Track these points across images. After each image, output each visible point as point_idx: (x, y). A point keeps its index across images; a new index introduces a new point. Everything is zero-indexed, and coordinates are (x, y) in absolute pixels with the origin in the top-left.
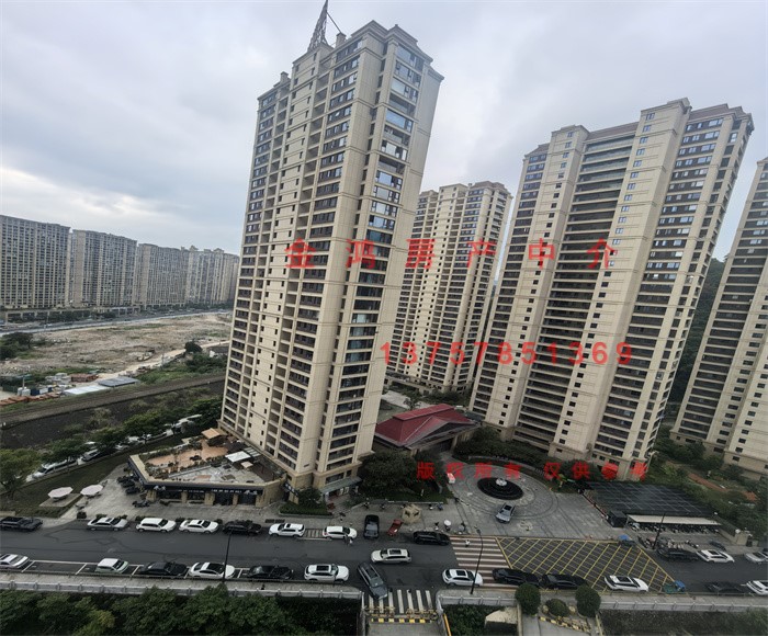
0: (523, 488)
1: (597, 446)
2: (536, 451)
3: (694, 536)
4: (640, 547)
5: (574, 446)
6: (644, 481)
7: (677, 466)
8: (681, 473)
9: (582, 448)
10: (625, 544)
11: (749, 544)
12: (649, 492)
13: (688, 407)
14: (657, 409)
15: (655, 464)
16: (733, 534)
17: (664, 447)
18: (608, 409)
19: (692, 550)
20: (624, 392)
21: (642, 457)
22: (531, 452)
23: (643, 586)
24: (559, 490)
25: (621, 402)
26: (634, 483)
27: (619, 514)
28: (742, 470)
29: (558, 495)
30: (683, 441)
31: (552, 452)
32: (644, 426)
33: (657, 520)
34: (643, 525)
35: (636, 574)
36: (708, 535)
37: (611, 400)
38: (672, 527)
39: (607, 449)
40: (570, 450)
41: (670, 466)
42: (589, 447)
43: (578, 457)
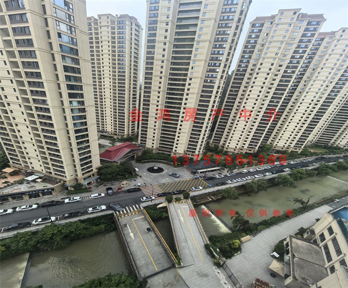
0: (163, 168)
1: (187, 151)
2: (167, 155)
3: (214, 173)
4: (200, 179)
5: (180, 152)
6: (202, 159)
7: (211, 154)
8: (212, 155)
9: (182, 152)
10: (196, 178)
11: (228, 172)
12: (203, 162)
13: (216, 134)
14: (206, 135)
15: (205, 154)
16: (224, 170)
17: (208, 148)
18: (191, 137)
19: (214, 176)
20: (196, 130)
21: (201, 152)
22: (165, 156)
23: (201, 188)
24: (176, 167)
25: (195, 134)
26: (199, 161)
27: (194, 171)
28: (228, 152)
29: (176, 168)
30: (213, 146)
31: (172, 155)
32: (202, 142)
33: (205, 170)
34: (201, 172)
35: (199, 185)
36: (218, 172)
37: (192, 134)
38: (209, 171)
39: (190, 151)
40: (178, 153)
41: (209, 153)
42: (184, 151)
43: (181, 155)
